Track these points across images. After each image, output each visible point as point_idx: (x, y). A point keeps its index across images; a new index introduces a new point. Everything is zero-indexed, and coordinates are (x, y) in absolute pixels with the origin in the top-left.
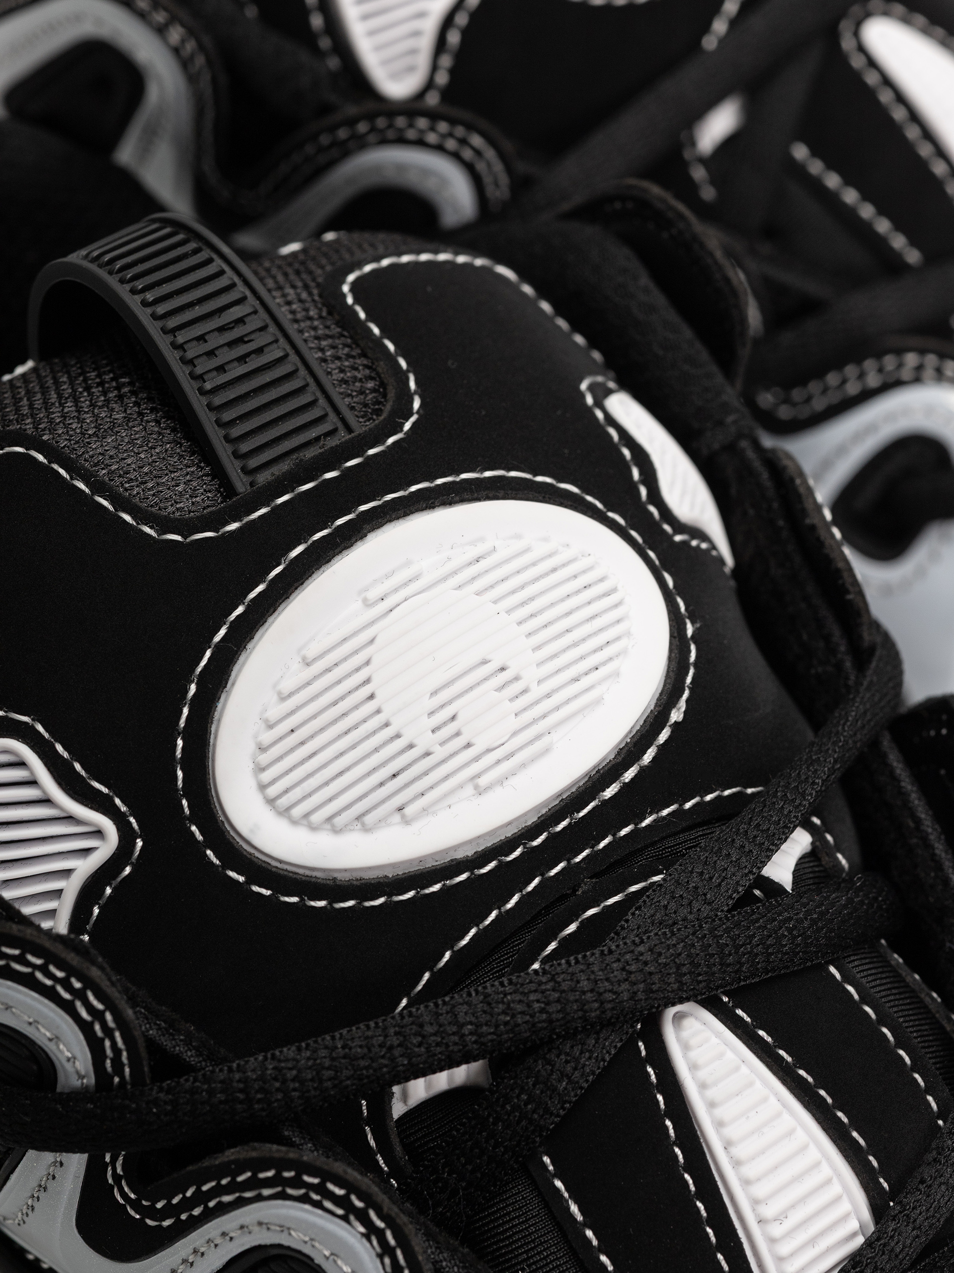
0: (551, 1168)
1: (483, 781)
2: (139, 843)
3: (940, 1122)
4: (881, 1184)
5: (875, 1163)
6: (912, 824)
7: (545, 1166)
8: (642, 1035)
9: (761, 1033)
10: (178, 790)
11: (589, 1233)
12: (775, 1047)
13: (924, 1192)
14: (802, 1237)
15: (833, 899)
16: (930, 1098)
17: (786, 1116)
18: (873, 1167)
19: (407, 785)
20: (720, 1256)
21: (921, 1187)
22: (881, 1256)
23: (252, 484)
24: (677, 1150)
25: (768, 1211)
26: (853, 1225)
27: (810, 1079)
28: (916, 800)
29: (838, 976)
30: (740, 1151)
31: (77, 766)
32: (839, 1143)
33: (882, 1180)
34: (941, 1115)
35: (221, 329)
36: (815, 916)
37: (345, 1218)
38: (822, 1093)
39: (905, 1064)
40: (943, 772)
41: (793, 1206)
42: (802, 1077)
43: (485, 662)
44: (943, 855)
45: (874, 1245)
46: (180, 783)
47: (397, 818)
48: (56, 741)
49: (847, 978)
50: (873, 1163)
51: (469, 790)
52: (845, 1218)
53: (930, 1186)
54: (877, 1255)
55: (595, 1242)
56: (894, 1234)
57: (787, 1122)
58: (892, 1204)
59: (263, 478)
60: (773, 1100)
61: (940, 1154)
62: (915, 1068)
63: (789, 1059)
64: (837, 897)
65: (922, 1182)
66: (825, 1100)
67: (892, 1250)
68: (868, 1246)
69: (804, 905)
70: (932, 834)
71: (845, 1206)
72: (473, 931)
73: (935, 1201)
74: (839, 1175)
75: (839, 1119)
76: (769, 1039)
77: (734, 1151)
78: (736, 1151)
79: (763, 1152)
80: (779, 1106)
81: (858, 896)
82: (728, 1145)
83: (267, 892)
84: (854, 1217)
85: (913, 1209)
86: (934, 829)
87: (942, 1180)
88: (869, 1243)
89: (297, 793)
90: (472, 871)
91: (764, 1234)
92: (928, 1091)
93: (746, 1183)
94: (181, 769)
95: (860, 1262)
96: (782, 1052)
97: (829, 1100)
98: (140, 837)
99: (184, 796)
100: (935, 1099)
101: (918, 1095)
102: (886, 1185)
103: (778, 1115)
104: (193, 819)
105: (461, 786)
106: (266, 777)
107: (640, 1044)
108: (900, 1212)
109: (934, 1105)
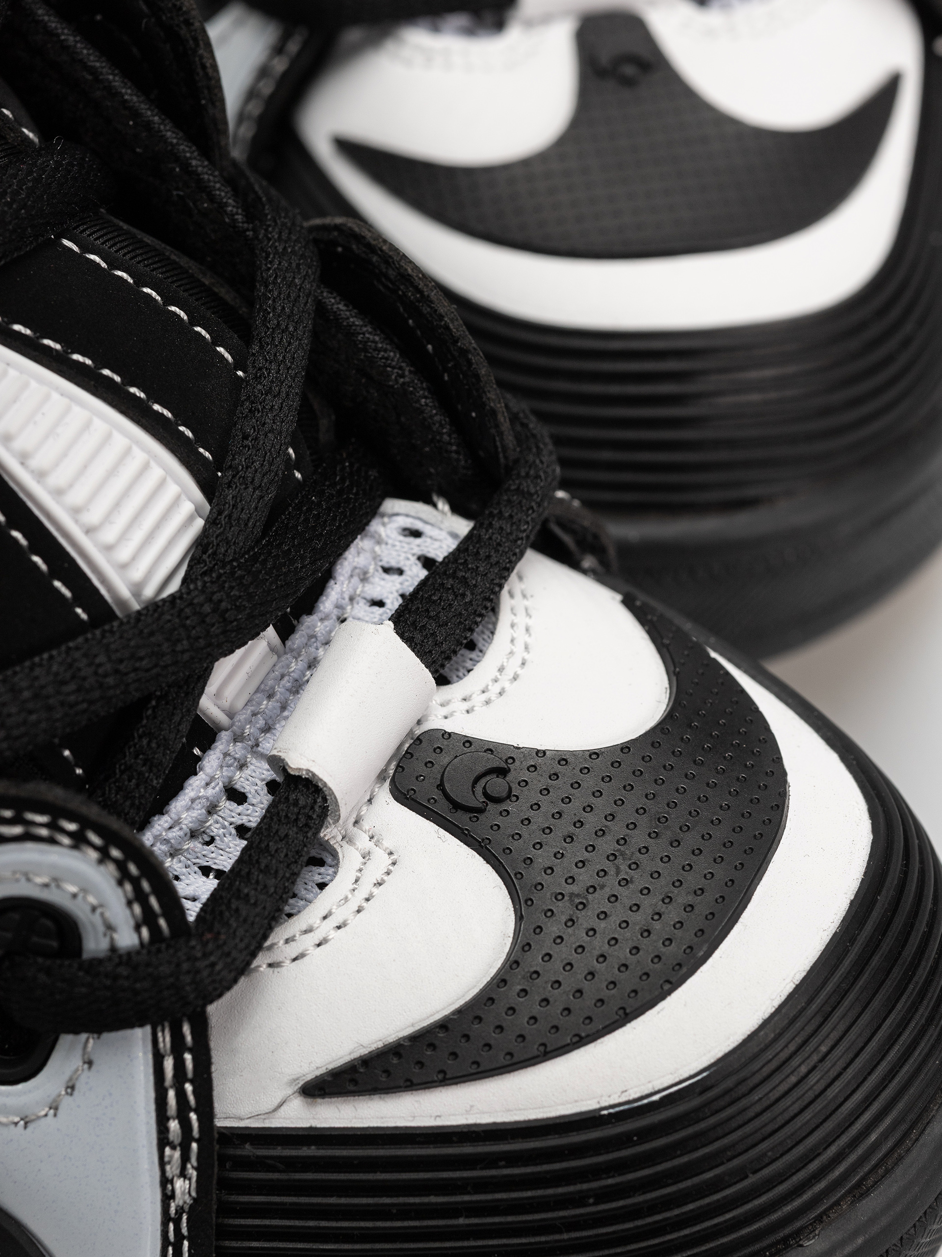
3: (240, 373)
4: (201, 454)
5: (189, 433)
6: (90, 77)
9: (17, 327)
12: (38, 338)
13: (253, 445)
14: (138, 536)
15: (41, 164)
16: (220, 349)
17: (76, 409)
18: (188, 438)
20: (57, 584)
21: (246, 442)
22: (230, 528)
25: (93, 517)
26: (187, 507)
27: (88, 362)
28: (85, 51)
29: (75, 248)
30: (39, 461)
32: (144, 421)
33: (201, 450)
34: (238, 365)
36: (30, 184)
38: (106, 372)
39: (182, 320)
40: (99, 17)
42: (77, 362)
44: (135, 98)
45: (218, 521)
49: (86, 248)
50: (186, 433)
52: (175, 503)
53: (256, 439)
54: (225, 529)
56: (236, 501)
57: (79, 415)
58: (220, 474)
60: (55, 396)
61: (253, 403)
62: (193, 322)
63: (58, 347)
64: (44, 162)
65: (246, 437)
66: (112, 380)
67: (239, 519)
68: (211, 524)
69: (15, 176)
70: (114, 81)
71: (172, 490)
73: (266, 454)
74: (155, 457)
75: (134, 395)
76: (28, 332)
77: (34, 463)
78: (35, 463)
79: (65, 455)
80: (65, 401)
81: (64, 159)
82: (24, 458)
84: (185, 499)
85: (247, 467)
86: (115, 75)
87: (267, 428)
88: (211, 522)
91: (96, 544)
92: (216, 342)
93: (58, 493)
95: (208, 544)
96: (47, 342)
97: (117, 379)
100: (226, 349)
101: (208, 349)
102: (207, 454)
103: (67, 411)
108: (234, 476)
109: (227, 356)
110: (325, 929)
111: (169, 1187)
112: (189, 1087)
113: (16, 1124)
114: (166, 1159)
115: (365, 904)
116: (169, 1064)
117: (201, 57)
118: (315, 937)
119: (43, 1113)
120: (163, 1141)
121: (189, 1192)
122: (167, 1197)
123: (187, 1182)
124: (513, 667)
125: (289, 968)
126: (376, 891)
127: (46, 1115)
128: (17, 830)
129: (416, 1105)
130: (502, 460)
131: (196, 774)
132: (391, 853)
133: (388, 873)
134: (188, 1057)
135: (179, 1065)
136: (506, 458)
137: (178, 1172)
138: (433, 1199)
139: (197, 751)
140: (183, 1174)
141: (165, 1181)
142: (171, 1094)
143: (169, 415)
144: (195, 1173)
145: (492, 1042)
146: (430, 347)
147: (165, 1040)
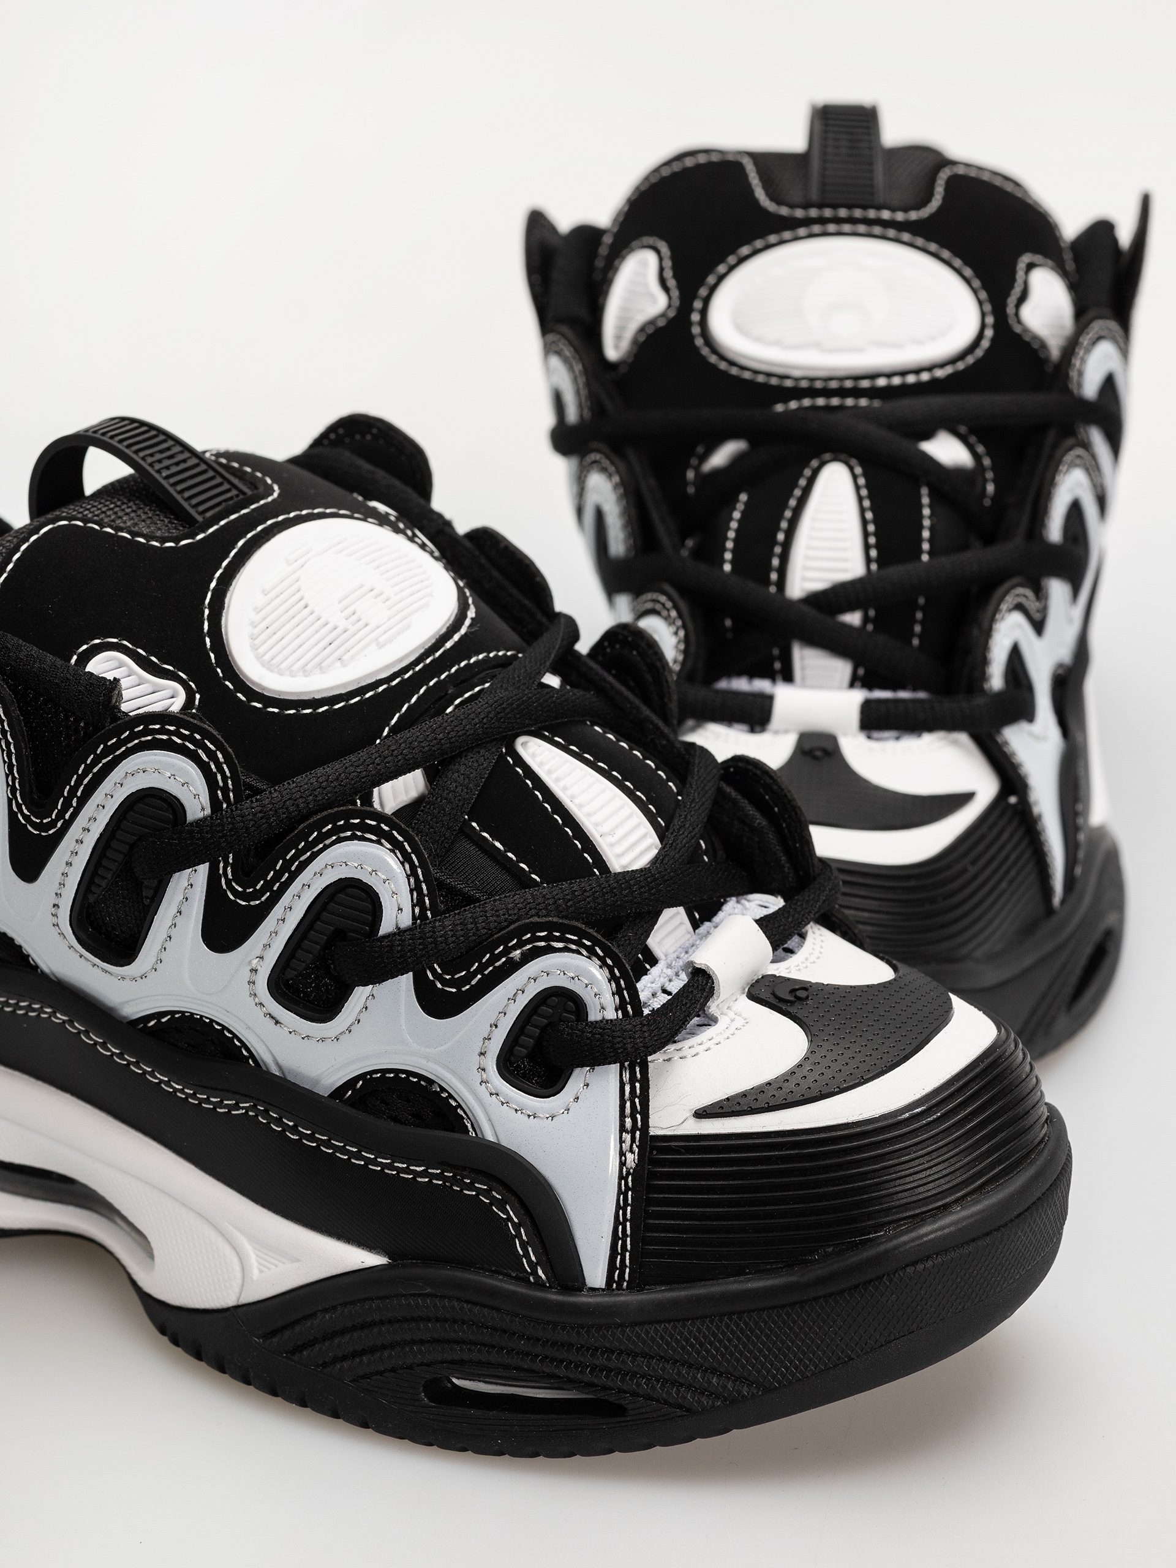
0: (478, 828)
1: (381, 640)
2: (198, 696)
3: (680, 798)
4: (658, 821)
5: (653, 809)
7: (474, 828)
8: (507, 753)
9: (572, 747)
10: (212, 663)
11: (510, 855)
12: (582, 753)
14: (625, 844)
16: (670, 785)
18: (653, 811)
19: (339, 648)
20: (586, 855)
23: (204, 518)
24: (546, 805)
25: (604, 830)
26: (651, 842)
27: (606, 767)
29: (600, 731)
31: (153, 659)
33: (659, 819)
34: (679, 794)
35: (161, 452)
37: (379, 842)
38: (614, 773)
39: (652, 767)
41: (616, 827)
42: (600, 766)
43: (361, 586)
46: (213, 661)
47: (338, 664)
48: (137, 648)
51: (374, 646)
52: (645, 837)
54: (668, 860)
55: (514, 858)
58: (667, 832)
59: (209, 514)
62: (657, 769)
63: (590, 758)
66: (617, 776)
69: (570, 696)
71: (644, 831)
72: (397, 715)
75: (627, 785)
76: (577, 750)
82: (572, 798)
83: (276, 710)
84: (650, 837)
88: (662, 854)
89: (281, 657)
90: (388, 684)
91: (605, 841)
92: (668, 780)
93: (587, 816)
94: (212, 652)
96: (586, 755)
97: (620, 777)
98: (197, 692)
99: (217, 666)
100: (673, 786)
101: (664, 781)
102: (661, 822)
103: (594, 783)
104: (225, 678)
105: (369, 645)
106: (261, 650)
107: (508, 758)
109: (674, 788)
110: (710, 1044)
111: (623, 1158)
112: (637, 1100)
113: (547, 1118)
114: (623, 1139)
115: (731, 1036)
116: (627, 1088)
117: (666, 677)
118: (704, 1047)
119: (562, 1112)
120: (622, 1128)
121: (634, 1160)
122: (622, 1164)
123: (633, 1155)
124: (813, 958)
125: (690, 1060)
126: (736, 1032)
127: (563, 1113)
128: (560, 945)
129: (753, 1121)
130: (812, 872)
131: (647, 975)
132: (745, 1019)
133: (744, 1026)
134: (637, 1085)
135: (633, 1089)
136: (814, 871)
137: (628, 1148)
138: (760, 1167)
139: (648, 966)
140: (631, 1151)
141: (622, 1154)
142: (628, 1104)
143: (645, 799)
144: (637, 1150)
145: (794, 1091)
146: (776, 809)
147: (626, 1077)
